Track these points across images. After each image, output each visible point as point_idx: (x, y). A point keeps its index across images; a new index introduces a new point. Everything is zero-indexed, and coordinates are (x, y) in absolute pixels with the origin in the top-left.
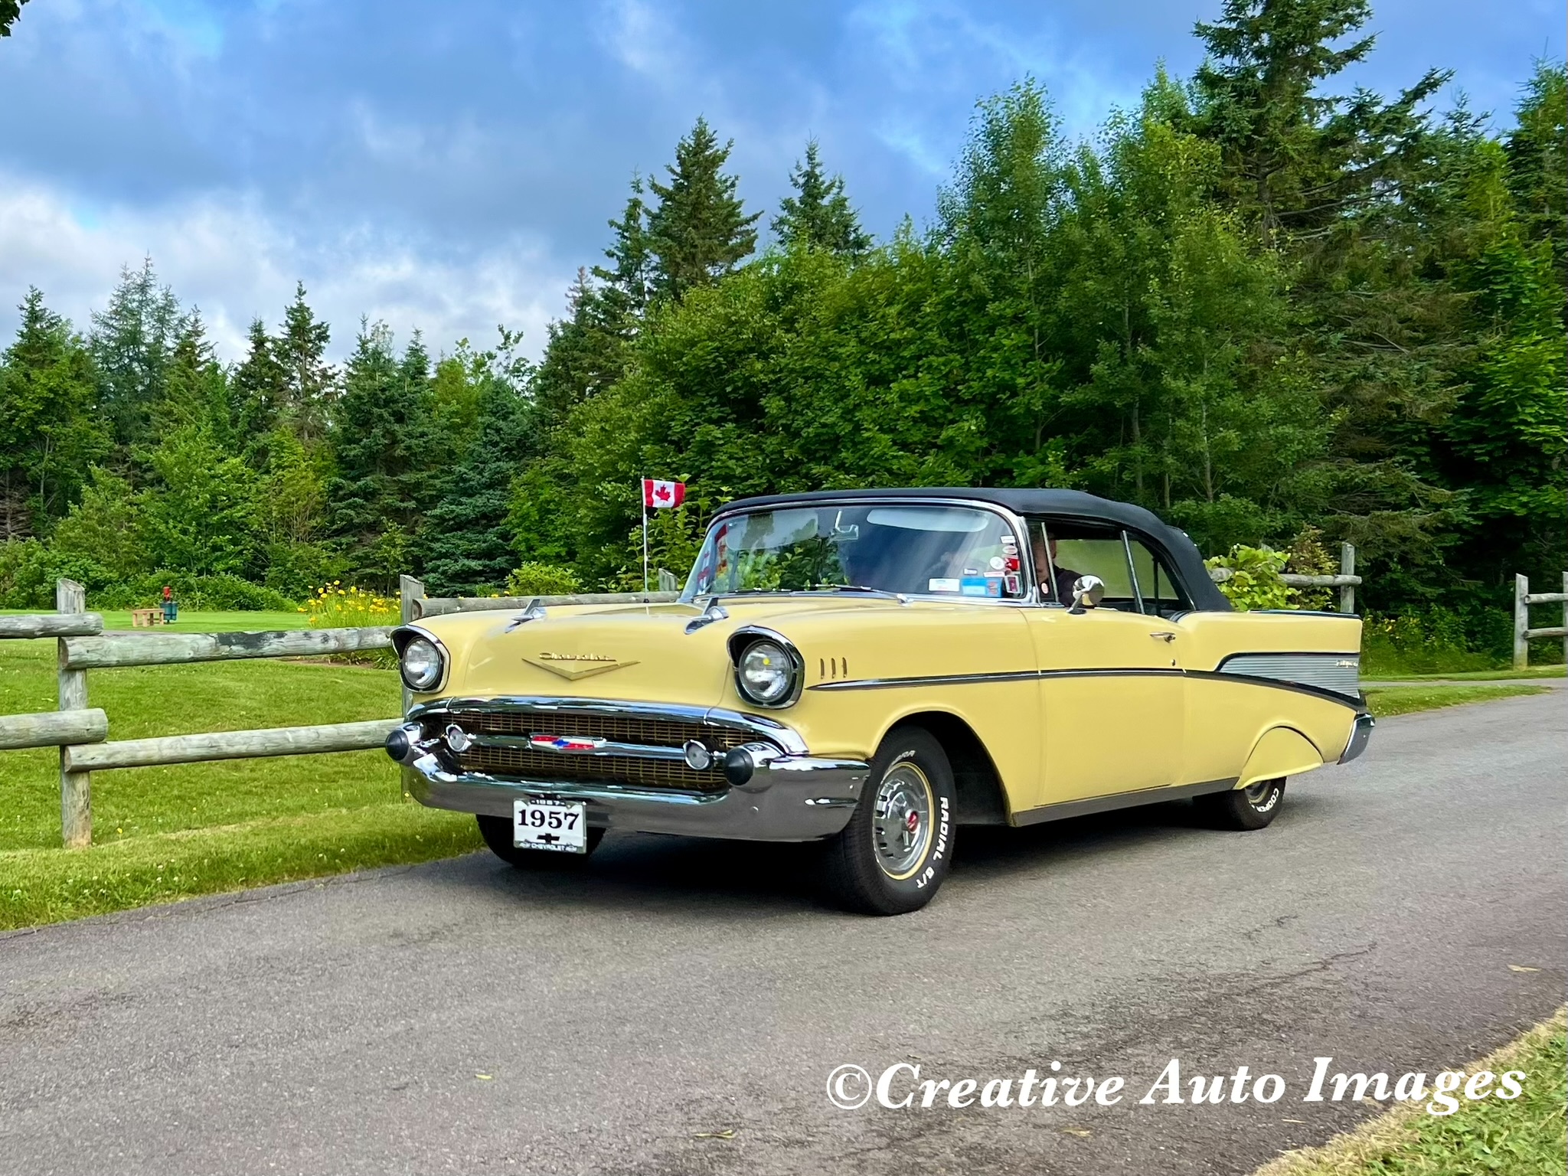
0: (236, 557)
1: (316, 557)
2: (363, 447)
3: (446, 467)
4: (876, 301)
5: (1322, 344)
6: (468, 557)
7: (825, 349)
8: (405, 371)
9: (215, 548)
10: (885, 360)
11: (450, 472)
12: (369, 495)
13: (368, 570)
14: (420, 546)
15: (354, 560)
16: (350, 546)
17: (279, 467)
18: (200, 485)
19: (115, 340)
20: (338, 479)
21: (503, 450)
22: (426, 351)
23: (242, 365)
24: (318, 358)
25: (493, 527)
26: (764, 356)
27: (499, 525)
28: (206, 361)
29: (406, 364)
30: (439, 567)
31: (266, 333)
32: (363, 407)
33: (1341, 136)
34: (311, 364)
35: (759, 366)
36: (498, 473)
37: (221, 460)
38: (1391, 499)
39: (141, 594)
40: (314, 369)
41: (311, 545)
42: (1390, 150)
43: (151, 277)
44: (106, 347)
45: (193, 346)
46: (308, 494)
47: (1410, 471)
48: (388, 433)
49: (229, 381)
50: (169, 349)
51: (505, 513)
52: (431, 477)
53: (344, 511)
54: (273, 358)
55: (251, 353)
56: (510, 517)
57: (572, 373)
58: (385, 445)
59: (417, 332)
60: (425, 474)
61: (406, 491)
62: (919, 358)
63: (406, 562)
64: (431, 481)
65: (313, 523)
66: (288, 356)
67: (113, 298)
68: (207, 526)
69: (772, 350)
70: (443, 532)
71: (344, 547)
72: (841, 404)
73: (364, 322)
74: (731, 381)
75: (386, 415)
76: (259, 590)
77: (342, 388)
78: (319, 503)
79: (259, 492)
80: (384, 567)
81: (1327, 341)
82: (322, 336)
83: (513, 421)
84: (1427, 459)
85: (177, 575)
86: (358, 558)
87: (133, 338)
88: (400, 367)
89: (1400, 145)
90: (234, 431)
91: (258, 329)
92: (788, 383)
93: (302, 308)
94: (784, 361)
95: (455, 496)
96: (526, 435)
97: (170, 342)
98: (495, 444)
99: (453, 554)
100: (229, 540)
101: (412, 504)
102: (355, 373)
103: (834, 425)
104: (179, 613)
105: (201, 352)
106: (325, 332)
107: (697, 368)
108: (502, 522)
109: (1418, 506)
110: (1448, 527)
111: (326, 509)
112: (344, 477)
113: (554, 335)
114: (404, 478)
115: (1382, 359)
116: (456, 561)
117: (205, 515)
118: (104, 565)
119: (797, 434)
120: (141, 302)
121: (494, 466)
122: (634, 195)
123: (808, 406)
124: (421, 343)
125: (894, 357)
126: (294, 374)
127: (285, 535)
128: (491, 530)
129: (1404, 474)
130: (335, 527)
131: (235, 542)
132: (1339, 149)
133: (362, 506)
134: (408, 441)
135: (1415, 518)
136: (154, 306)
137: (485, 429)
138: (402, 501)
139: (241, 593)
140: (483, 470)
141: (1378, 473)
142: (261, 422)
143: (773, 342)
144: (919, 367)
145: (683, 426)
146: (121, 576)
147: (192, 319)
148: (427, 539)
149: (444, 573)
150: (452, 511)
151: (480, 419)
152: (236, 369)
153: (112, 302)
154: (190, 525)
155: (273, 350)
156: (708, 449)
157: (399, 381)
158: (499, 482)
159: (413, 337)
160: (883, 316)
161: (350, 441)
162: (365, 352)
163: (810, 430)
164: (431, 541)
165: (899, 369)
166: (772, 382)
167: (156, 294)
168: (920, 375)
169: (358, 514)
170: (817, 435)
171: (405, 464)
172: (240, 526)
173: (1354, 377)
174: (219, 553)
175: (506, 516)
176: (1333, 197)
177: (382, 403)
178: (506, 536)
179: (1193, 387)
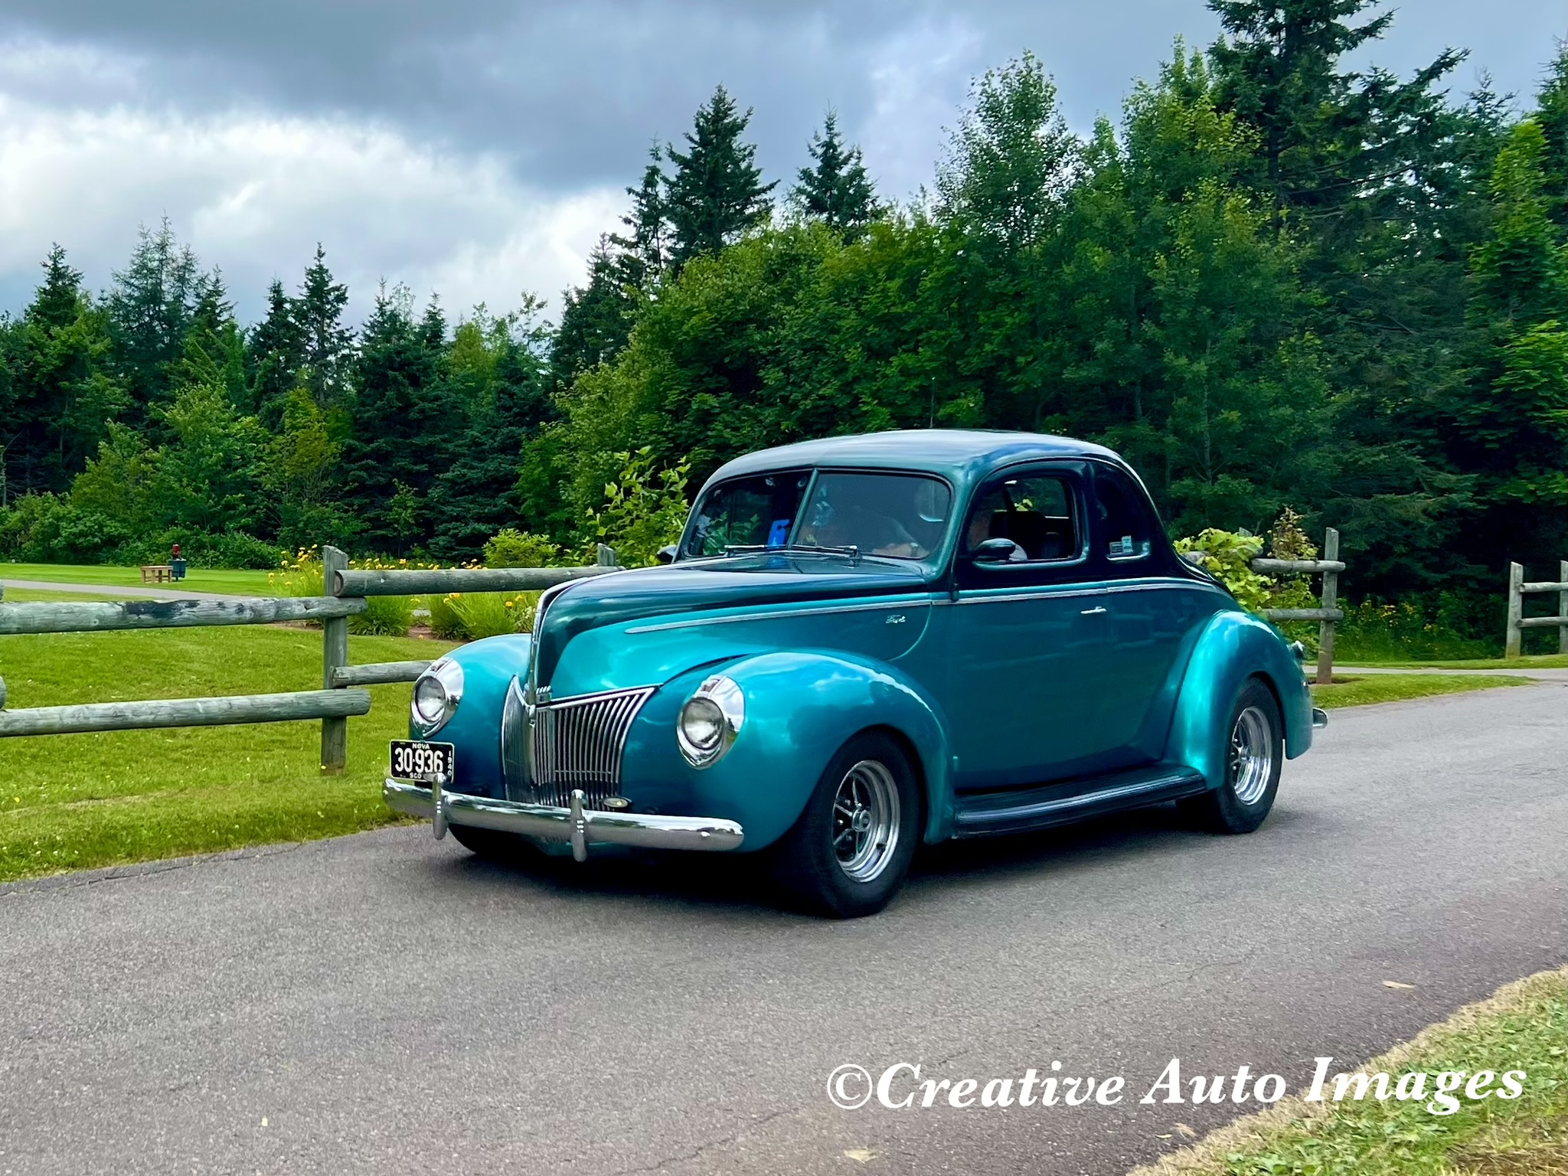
0: (247, 516)
1: (328, 518)
2: (378, 410)
3: (458, 431)
4: (876, 275)
5: (1329, 324)
6: (479, 519)
7: (824, 321)
8: (421, 335)
9: (229, 506)
10: (885, 334)
11: (462, 436)
12: (382, 457)
13: (379, 532)
14: (432, 509)
15: (364, 521)
16: (362, 509)
17: (294, 427)
18: (213, 443)
19: (135, 299)
20: (351, 441)
21: (516, 415)
22: (443, 315)
23: (261, 325)
24: (336, 320)
25: (504, 491)
26: (762, 326)
27: (510, 489)
28: (226, 321)
29: (421, 327)
30: (449, 529)
31: (285, 294)
32: (378, 370)
33: (1354, 114)
34: (329, 326)
35: (757, 337)
36: (510, 438)
37: (236, 419)
38: (1396, 484)
39: (155, 551)
40: (331, 330)
41: (323, 505)
42: (1404, 129)
43: (170, 235)
44: (127, 305)
45: (214, 306)
46: (322, 454)
47: (1414, 455)
48: (402, 396)
49: (247, 339)
50: (190, 308)
51: (516, 478)
52: (444, 441)
53: (358, 473)
54: (291, 320)
55: (269, 314)
56: (521, 482)
57: (587, 339)
58: (399, 408)
59: (435, 296)
60: (438, 438)
61: (419, 455)
62: (919, 332)
63: (418, 525)
64: (444, 445)
65: (325, 484)
66: (306, 318)
67: (133, 258)
68: (221, 484)
69: (772, 321)
70: (454, 496)
71: (356, 507)
72: (841, 377)
73: (383, 285)
74: (729, 353)
75: (400, 378)
76: (270, 549)
77: (357, 349)
78: (331, 464)
79: (272, 452)
80: (395, 529)
81: (1335, 322)
82: (341, 299)
83: (526, 386)
84: (1434, 441)
85: (188, 533)
86: (370, 520)
87: (153, 296)
88: (417, 330)
89: (1413, 125)
90: (250, 391)
91: (277, 290)
92: (787, 355)
93: (321, 270)
94: (783, 333)
95: (468, 460)
96: (539, 401)
97: (190, 301)
98: (508, 409)
99: (464, 517)
100: (243, 500)
101: (424, 467)
102: (372, 335)
103: (831, 397)
104: (187, 570)
105: (221, 312)
106: (344, 294)
107: (695, 338)
108: (515, 485)
109: (1422, 490)
110: (1452, 512)
111: (340, 469)
112: (359, 439)
113: (569, 301)
114: (416, 441)
115: (1390, 341)
116: (467, 524)
117: (218, 473)
118: (119, 521)
119: (795, 406)
120: (161, 261)
121: (505, 430)
122: (652, 163)
123: (806, 378)
124: (438, 306)
125: (894, 331)
126: (311, 336)
127: (299, 495)
128: (501, 494)
129: (1410, 458)
130: (347, 488)
131: (247, 500)
132: (1352, 129)
133: (375, 468)
134: (421, 404)
135: (1418, 504)
136: (174, 265)
137: (499, 393)
138: (415, 464)
139: (253, 552)
140: (496, 434)
141: (1382, 456)
142: (278, 382)
143: (772, 315)
144: (919, 341)
145: (680, 395)
146: (135, 532)
147: (214, 279)
148: (438, 502)
149: (455, 536)
150: (464, 475)
151: (494, 383)
152: (254, 329)
153: (133, 263)
154: (204, 483)
155: (291, 311)
156: (706, 418)
157: (414, 344)
158: (512, 447)
159: (431, 300)
160: (883, 291)
161: (363, 404)
162: (382, 314)
163: (808, 402)
164: (443, 504)
165: (898, 343)
166: (771, 353)
167: (175, 251)
168: (920, 349)
169: (371, 476)
170: (815, 407)
171: (418, 426)
172: (254, 486)
173: (1360, 359)
174: (232, 512)
175: (516, 480)
176: (1346, 177)
177: (396, 365)
178: (516, 501)
179: (1195, 367)
